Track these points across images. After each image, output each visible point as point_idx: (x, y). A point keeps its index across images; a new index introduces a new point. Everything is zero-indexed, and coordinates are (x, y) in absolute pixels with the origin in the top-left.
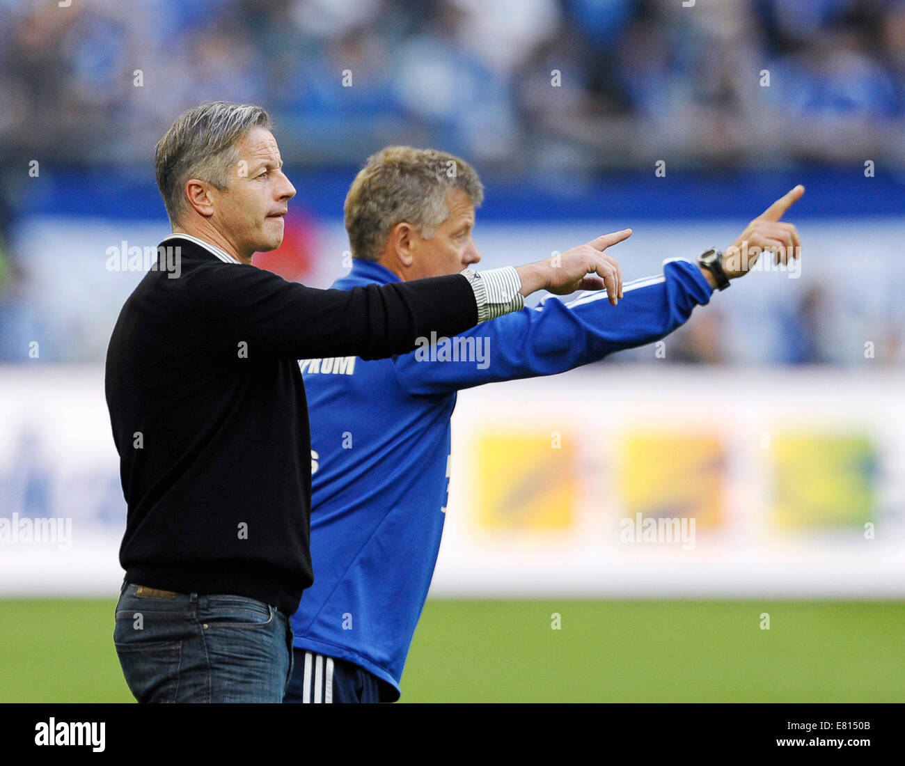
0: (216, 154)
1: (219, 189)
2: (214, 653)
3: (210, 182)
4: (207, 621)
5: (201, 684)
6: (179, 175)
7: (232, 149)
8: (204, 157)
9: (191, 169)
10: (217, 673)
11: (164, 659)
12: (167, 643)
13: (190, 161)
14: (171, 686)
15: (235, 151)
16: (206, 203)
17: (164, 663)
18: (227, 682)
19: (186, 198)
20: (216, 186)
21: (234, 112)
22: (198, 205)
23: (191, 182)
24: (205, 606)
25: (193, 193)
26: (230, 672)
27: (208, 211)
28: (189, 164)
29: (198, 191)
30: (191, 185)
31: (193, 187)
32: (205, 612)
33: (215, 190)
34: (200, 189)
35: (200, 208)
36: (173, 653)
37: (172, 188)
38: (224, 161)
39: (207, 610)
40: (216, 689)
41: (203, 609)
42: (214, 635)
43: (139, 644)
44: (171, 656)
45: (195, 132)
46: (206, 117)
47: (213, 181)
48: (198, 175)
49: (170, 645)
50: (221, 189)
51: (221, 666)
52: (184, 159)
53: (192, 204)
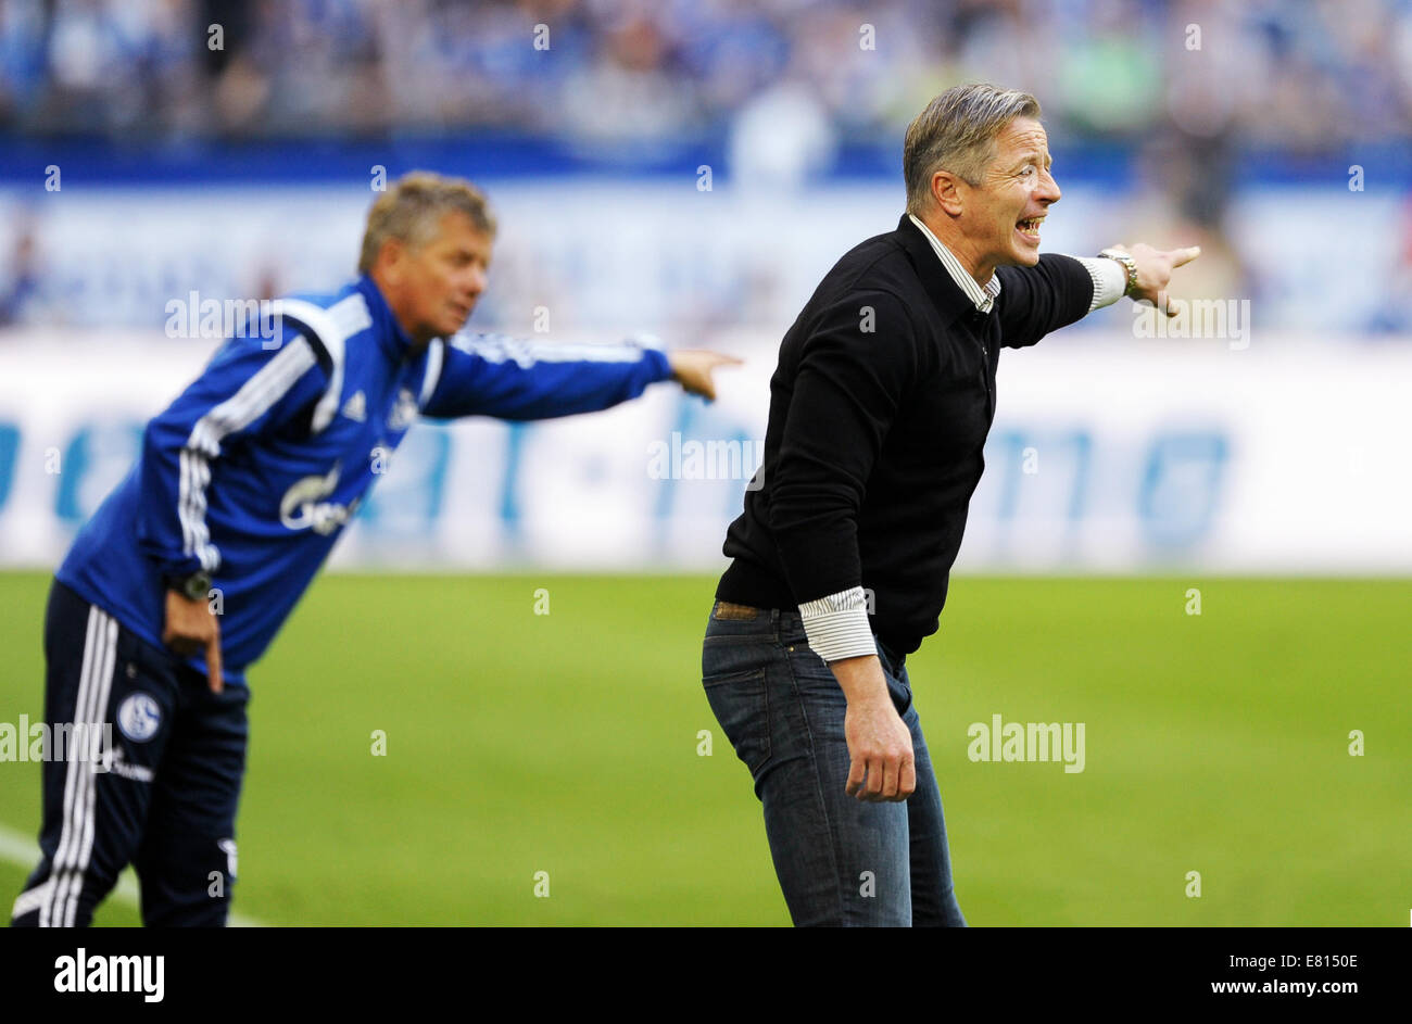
0: (970, 145)
1: (971, 186)
2: (801, 678)
3: (961, 177)
4: (792, 644)
5: (795, 716)
6: (926, 165)
7: (988, 142)
8: (957, 148)
9: (941, 161)
10: (809, 700)
11: (749, 691)
12: (750, 672)
13: (940, 151)
14: (761, 722)
15: (993, 145)
16: (955, 200)
17: (750, 695)
18: (824, 709)
19: (932, 193)
20: (967, 182)
21: (998, 98)
22: (944, 201)
23: (938, 174)
24: (789, 627)
25: (940, 187)
26: (824, 697)
27: (956, 209)
28: (939, 154)
29: (947, 184)
30: (938, 178)
31: (941, 181)
32: (789, 634)
33: (967, 186)
34: (949, 184)
35: (946, 205)
36: (757, 684)
37: (918, 178)
38: (980, 154)
39: (791, 632)
40: (812, 718)
41: (786, 631)
42: (801, 658)
43: (721, 676)
44: (755, 687)
45: (951, 118)
46: (965, 101)
47: (966, 176)
48: (949, 167)
49: (754, 674)
50: (974, 186)
51: (813, 692)
52: (934, 149)
53: (938, 200)
